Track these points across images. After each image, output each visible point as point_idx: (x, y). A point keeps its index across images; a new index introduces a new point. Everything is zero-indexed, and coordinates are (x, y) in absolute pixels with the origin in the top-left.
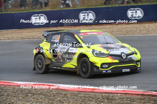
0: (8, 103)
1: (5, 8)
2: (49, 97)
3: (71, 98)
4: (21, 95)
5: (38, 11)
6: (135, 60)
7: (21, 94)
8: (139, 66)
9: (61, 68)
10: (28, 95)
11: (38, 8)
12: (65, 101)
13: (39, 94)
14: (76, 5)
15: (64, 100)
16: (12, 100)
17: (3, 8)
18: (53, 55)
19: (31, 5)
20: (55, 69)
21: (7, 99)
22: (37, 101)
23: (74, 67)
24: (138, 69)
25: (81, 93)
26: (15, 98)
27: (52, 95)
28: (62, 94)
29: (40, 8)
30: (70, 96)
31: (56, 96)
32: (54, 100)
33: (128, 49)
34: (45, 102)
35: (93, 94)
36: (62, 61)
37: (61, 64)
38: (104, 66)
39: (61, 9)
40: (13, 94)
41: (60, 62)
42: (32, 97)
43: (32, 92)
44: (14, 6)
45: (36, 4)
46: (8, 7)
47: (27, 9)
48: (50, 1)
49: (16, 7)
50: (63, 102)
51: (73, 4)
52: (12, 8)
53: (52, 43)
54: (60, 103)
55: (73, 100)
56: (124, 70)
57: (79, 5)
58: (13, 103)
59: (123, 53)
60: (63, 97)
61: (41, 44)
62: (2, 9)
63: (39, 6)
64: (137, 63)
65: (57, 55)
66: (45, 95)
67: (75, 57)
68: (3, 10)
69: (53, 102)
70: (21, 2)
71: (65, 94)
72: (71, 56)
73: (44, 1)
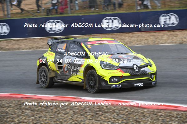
0: (74, 122)
1: (72, 9)
2: (122, 116)
3: (149, 117)
4: (89, 113)
5: (111, 13)
6: (149, 73)
7: (90, 111)
8: (154, 80)
9: (67, 81)
10: (98, 113)
11: (110, 10)
12: (142, 120)
13: (111, 112)
14: (156, 7)
15: (140, 119)
16: (78, 119)
17: (69, 9)
18: (58, 66)
19: (102, 6)
20: (60, 82)
21: (72, 118)
22: (108, 120)
23: (81, 81)
24: (153, 83)
25: (161, 111)
26: (83, 117)
27: (127, 113)
28: (138, 112)
29: (112, 10)
30: (148, 114)
31: (132, 115)
32: (129, 120)
33: (141, 60)
34: (118, 122)
35: (175, 112)
36: (67, 73)
37: (66, 77)
38: (113, 80)
39: (137, 11)
40: (80, 112)
41: (66, 75)
42: (102, 116)
43: (103, 110)
44: (82, 7)
45: (108, 5)
46: (75, 8)
47: (98, 10)
48: (124, 1)
49: (85, 8)
50: (140, 122)
51: (152, 5)
52: (79, 9)
53: (57, 53)
54: (136, 123)
55: (151, 120)
56: (136, 85)
57: (159, 6)
58: (80, 123)
59: (135, 65)
60: (139, 116)
61: (45, 54)
62: (67, 10)
63: (112, 7)
64: (152, 77)
65: (62, 67)
66: (119, 114)
67: (82, 69)
68: (69, 12)
69: (127, 122)
70: (90, 2)
71: (142, 113)
72: (77, 68)
73: (118, 1)
